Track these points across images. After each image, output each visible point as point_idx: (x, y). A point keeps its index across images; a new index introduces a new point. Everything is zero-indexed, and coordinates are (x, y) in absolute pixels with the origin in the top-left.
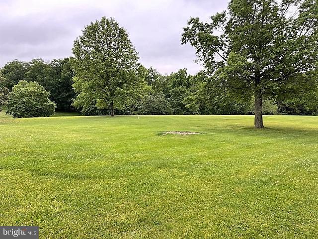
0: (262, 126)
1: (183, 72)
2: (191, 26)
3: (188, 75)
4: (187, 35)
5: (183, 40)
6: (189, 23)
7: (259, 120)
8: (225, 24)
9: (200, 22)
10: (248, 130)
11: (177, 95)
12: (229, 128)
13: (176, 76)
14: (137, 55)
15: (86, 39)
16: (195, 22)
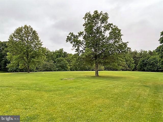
0: (98, 76)
1: (61, 50)
2: (70, 36)
3: (64, 51)
4: (69, 39)
5: (67, 40)
6: (69, 34)
7: (97, 73)
8: (83, 36)
9: (73, 34)
10: (93, 77)
11: (59, 61)
12: (85, 77)
13: (58, 52)
14: (42, 43)
15: (15, 34)
16: (72, 34)
